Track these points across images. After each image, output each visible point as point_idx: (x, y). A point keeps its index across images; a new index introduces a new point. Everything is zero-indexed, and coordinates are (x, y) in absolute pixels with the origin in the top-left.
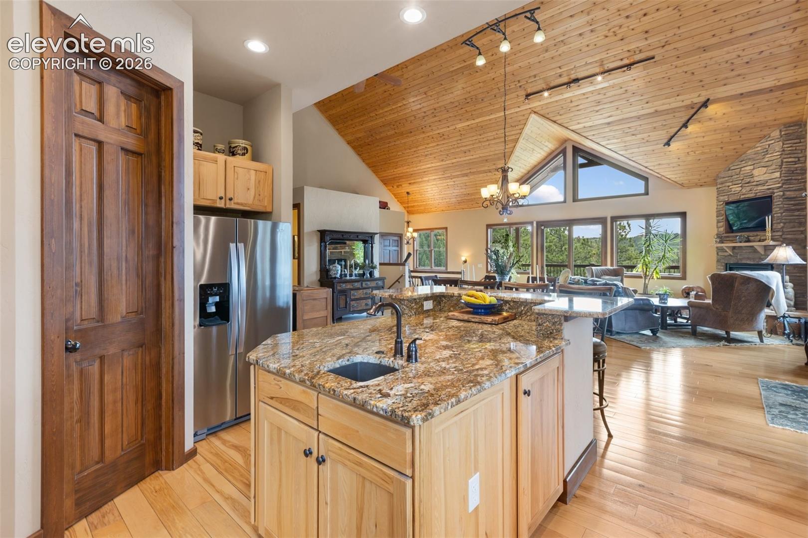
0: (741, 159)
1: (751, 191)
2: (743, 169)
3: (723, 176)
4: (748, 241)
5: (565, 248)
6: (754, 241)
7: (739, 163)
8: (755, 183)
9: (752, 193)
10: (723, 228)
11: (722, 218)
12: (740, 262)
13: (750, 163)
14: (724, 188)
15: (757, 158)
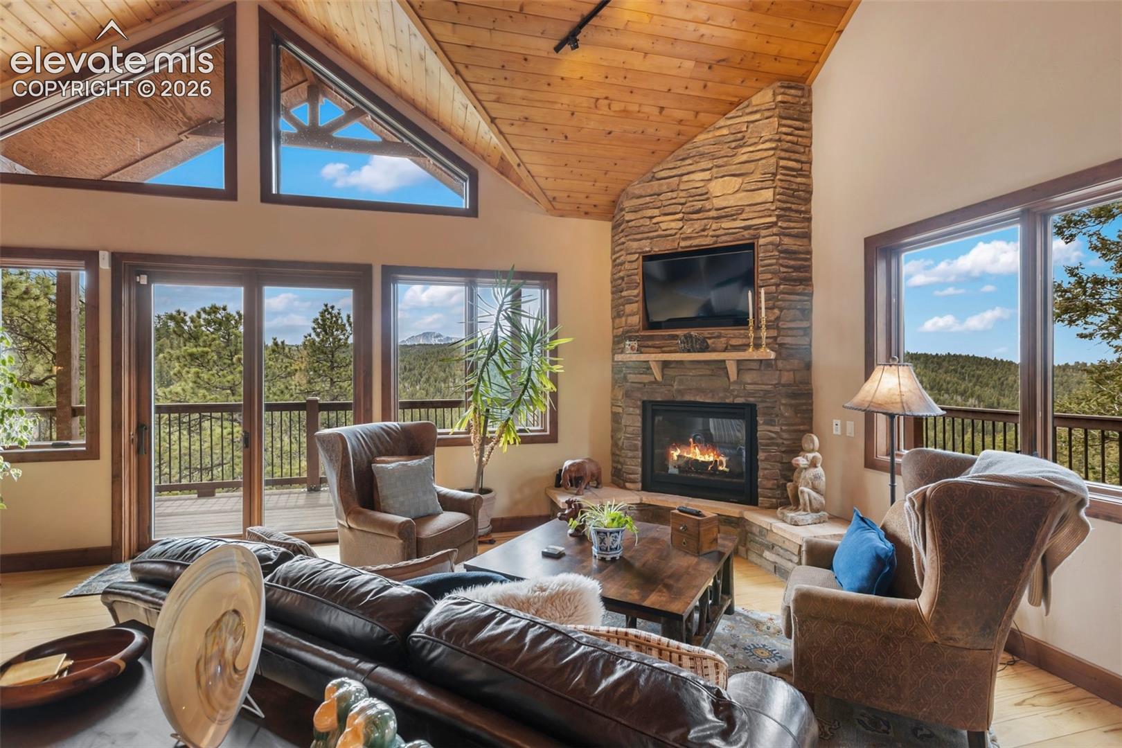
0: (681, 153)
1: (704, 230)
2: (685, 178)
3: (637, 192)
4: (705, 348)
5: (239, 360)
6: (714, 350)
7: (679, 163)
8: (713, 214)
9: (707, 236)
10: (638, 316)
11: (635, 292)
12: (679, 399)
13: (704, 165)
14: (642, 222)
15: (722, 153)
